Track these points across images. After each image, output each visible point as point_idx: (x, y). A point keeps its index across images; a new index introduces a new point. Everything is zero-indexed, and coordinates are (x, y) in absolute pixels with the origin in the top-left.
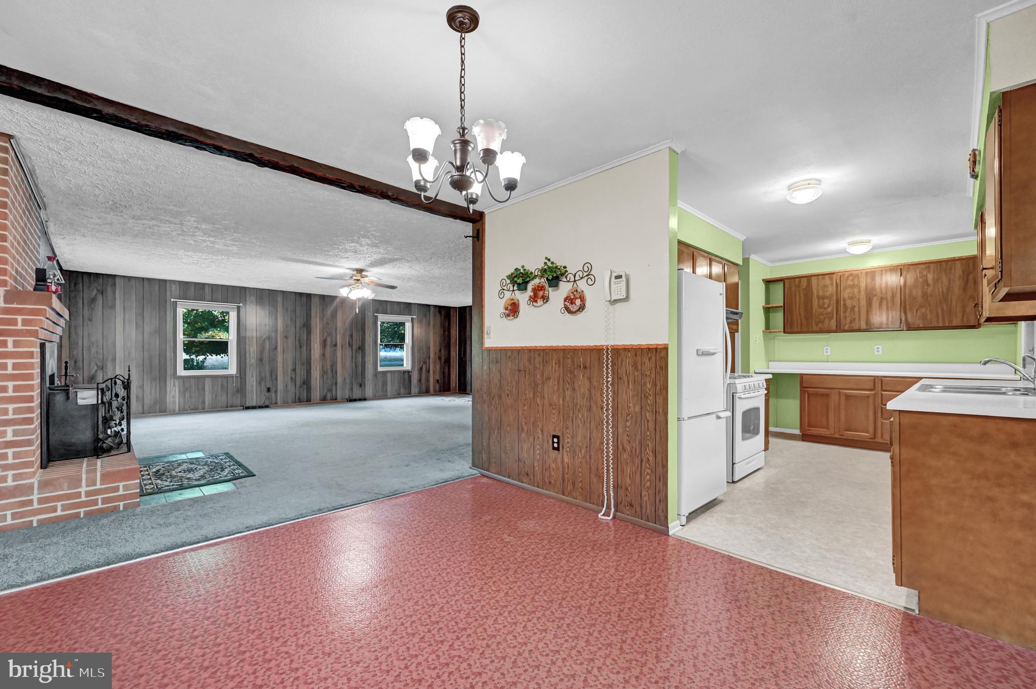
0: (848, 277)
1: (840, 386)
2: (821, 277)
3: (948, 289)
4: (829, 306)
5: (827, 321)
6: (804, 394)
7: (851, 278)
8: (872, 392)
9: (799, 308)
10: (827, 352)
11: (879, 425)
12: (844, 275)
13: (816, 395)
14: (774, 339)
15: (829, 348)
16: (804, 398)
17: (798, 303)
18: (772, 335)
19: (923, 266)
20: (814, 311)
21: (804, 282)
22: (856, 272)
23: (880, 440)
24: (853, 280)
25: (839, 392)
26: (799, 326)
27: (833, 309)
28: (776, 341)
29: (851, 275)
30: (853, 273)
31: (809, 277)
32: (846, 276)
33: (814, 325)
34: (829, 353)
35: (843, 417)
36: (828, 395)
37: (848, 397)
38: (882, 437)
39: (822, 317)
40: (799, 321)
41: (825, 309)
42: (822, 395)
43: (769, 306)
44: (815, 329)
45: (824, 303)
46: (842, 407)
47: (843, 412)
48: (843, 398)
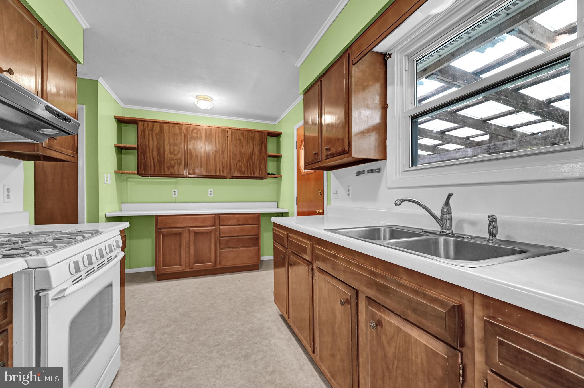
0: (193, 130)
1: (190, 225)
2: (171, 125)
3: (253, 151)
4: (178, 153)
5: (176, 166)
6: (159, 236)
7: (195, 131)
8: (214, 228)
9: (152, 151)
10: (175, 194)
11: (218, 254)
12: (190, 127)
13: (170, 234)
14: (127, 181)
15: (176, 190)
16: (159, 239)
17: (151, 146)
18: (125, 177)
19: (240, 132)
20: (166, 156)
21: (157, 127)
22: (199, 127)
23: (219, 267)
24: (196, 133)
25: (189, 230)
26: (152, 169)
27: (181, 156)
28: (129, 183)
29: (195, 129)
30: (196, 127)
31: (161, 123)
32: (191, 129)
33: (166, 169)
34: (176, 195)
35: (192, 252)
36: (180, 234)
37: (196, 234)
38: (220, 264)
39: (173, 162)
40: (152, 163)
41: (175, 155)
42: (175, 234)
43: (122, 145)
44: (167, 173)
45: (174, 150)
46: (192, 243)
47: (192, 248)
48: (192, 235)
